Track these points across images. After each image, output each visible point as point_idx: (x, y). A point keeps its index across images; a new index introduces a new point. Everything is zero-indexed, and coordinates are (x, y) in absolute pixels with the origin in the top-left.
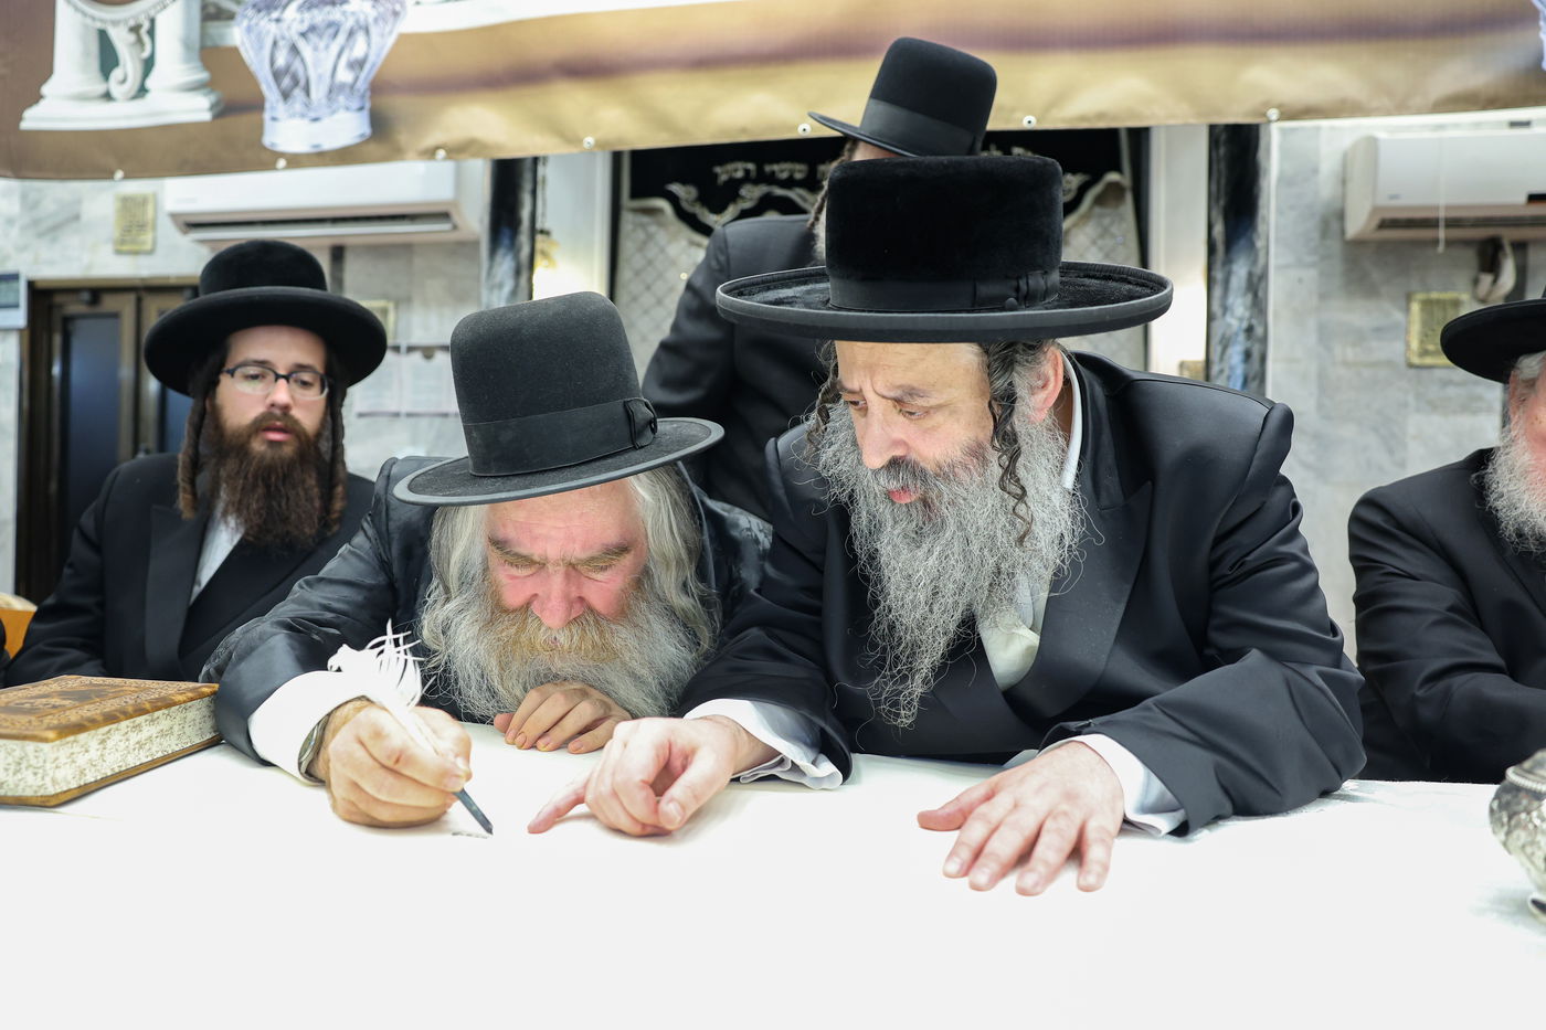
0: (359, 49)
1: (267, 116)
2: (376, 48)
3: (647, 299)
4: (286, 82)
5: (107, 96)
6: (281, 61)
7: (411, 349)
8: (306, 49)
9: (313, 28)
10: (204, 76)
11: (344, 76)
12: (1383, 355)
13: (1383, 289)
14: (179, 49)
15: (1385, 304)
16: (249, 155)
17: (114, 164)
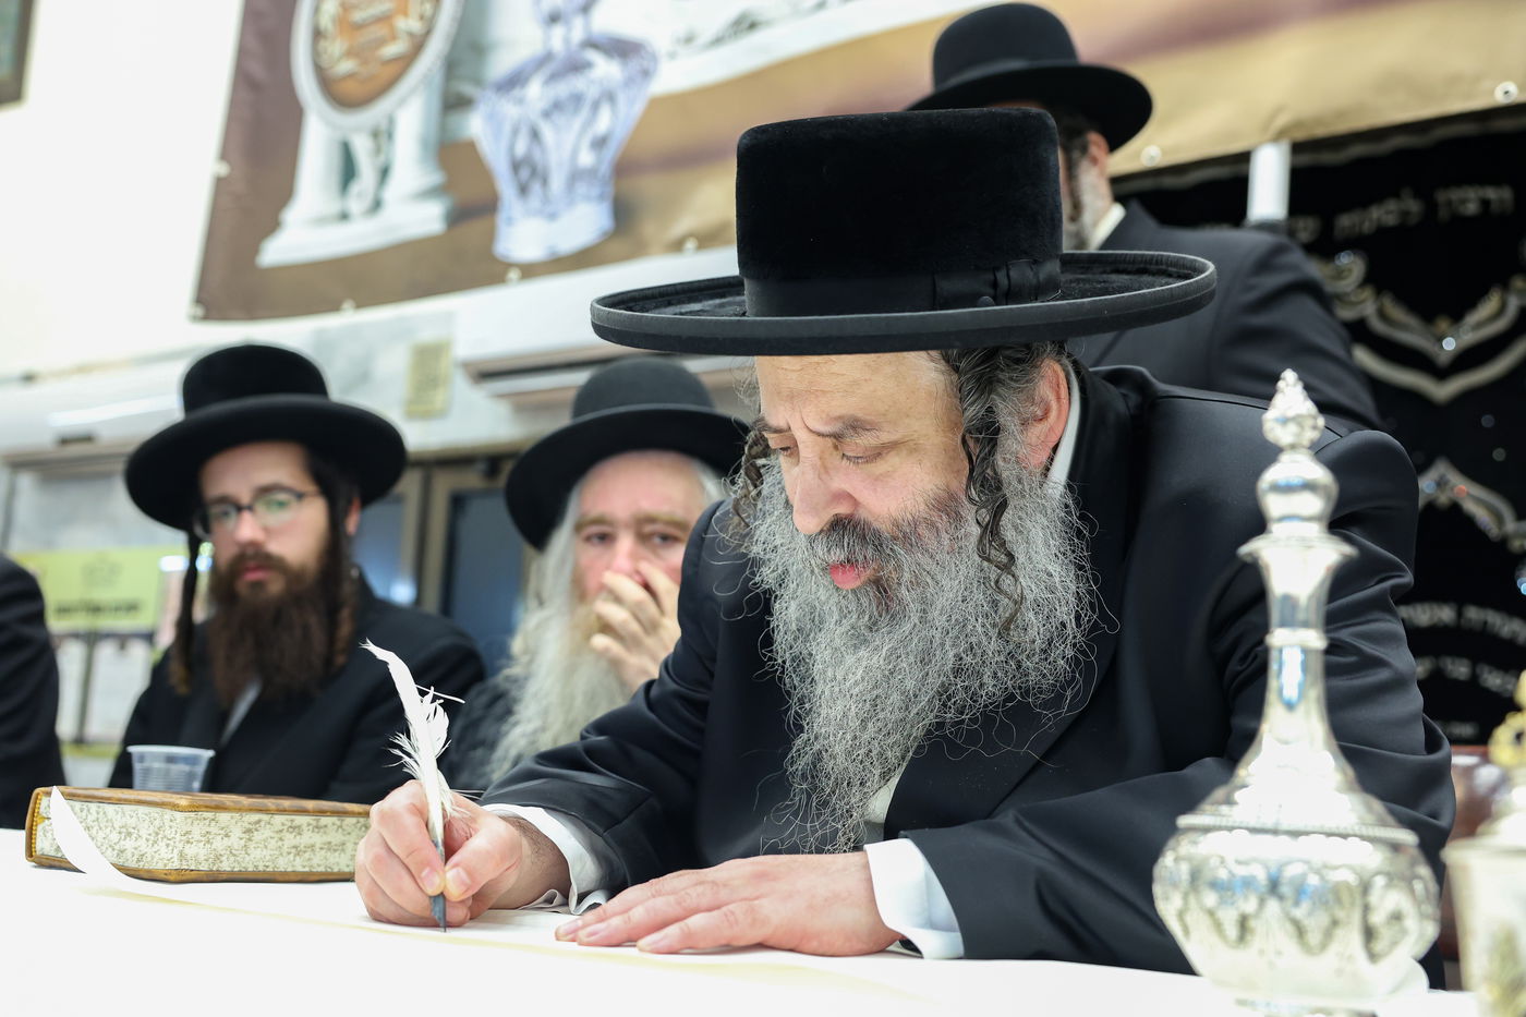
0: (603, 123)
1: (501, 218)
2: (622, 119)
4: (525, 173)
5: (344, 216)
9: (557, 105)
10: (442, 178)
11: (586, 158)
14: (416, 149)
16: (479, 269)
17: (344, 294)
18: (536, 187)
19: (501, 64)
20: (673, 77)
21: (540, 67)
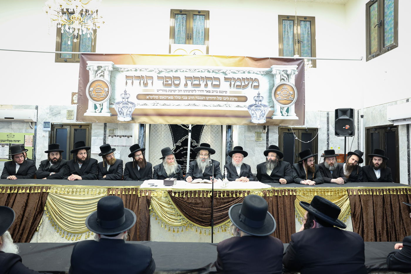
0: (130, 110)
1: (118, 116)
2: (133, 110)
3: (154, 130)
5: (95, 112)
6: (120, 110)
7: (118, 136)
8: (123, 109)
10: (110, 111)
11: (128, 113)
12: (252, 140)
13: (252, 131)
14: (106, 108)
15: (253, 133)
16: (115, 121)
17: (96, 121)
18: (122, 114)
20: (138, 107)
21: (122, 102)
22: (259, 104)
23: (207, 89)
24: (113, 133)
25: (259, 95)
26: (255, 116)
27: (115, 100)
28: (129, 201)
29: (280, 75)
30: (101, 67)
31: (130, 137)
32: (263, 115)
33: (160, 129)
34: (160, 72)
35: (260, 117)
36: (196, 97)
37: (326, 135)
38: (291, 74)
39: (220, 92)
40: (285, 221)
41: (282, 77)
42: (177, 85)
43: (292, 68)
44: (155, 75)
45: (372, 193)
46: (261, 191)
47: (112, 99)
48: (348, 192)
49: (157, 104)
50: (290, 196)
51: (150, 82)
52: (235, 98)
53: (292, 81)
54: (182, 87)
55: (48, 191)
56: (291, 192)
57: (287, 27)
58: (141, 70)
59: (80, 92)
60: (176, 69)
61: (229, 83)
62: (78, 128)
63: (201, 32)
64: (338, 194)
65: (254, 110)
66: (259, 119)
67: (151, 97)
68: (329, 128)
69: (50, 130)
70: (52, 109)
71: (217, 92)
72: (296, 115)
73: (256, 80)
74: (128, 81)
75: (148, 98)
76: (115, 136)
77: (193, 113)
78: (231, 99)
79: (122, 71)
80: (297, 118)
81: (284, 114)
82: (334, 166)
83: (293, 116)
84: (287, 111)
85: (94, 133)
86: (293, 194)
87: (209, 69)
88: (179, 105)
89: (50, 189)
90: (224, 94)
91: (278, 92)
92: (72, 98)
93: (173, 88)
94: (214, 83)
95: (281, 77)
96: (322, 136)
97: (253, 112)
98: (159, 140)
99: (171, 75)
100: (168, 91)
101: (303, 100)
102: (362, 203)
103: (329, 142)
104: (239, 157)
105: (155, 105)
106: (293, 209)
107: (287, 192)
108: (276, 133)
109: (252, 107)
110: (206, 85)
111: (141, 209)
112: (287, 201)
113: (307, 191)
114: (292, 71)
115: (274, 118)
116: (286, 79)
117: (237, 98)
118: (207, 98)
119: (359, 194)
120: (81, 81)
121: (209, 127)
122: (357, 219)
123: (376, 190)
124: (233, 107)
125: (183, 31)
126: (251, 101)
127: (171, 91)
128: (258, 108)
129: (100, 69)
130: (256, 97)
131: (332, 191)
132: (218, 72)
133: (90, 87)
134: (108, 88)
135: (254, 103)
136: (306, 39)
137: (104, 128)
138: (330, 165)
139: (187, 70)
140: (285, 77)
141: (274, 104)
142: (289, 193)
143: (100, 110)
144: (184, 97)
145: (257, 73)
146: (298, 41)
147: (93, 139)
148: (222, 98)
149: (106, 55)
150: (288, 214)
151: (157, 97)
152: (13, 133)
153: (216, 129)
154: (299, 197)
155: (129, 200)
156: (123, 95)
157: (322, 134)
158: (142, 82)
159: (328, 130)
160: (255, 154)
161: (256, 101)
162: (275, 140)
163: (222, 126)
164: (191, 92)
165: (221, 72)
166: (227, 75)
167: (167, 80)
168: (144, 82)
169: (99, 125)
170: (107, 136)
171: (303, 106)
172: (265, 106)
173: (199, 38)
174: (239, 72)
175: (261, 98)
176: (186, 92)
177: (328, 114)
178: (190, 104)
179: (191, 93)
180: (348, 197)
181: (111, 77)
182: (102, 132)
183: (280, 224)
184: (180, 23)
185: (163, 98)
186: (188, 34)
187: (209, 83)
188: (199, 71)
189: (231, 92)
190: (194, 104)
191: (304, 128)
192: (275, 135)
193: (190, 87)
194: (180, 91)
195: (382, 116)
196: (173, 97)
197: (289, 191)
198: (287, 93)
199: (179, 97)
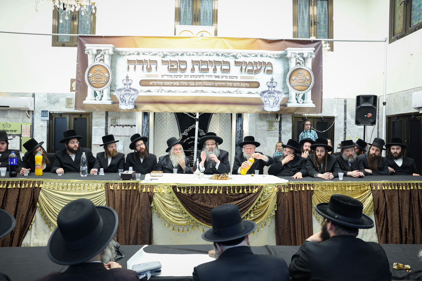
0: (133, 97)
1: (119, 104)
2: (135, 97)
3: (159, 119)
5: (95, 100)
6: (121, 97)
7: (120, 125)
8: (125, 96)
9: (126, 94)
10: (111, 98)
11: (131, 100)
12: (264, 129)
13: (264, 120)
14: (107, 95)
15: (264, 122)
16: (117, 109)
17: (96, 108)
18: (124, 102)
19: (118, 88)
20: (141, 94)
21: (123, 89)
22: (273, 90)
23: (216, 74)
24: (115, 123)
25: (273, 80)
26: (268, 104)
27: (117, 86)
28: (129, 197)
29: (295, 59)
30: (101, 51)
31: (134, 127)
32: (277, 102)
33: (165, 118)
34: (165, 56)
35: (273, 104)
36: (204, 83)
37: (343, 124)
38: (307, 58)
39: (230, 77)
40: (301, 219)
41: (298, 61)
42: (184, 70)
43: (308, 51)
44: (159, 59)
45: (398, 188)
46: (276, 186)
47: (112, 86)
48: (371, 187)
49: (162, 91)
50: (306, 191)
51: (153, 67)
52: (247, 84)
53: (309, 65)
54: (188, 72)
55: (41, 186)
56: (308, 187)
57: (303, 7)
58: (144, 54)
59: (78, 78)
60: (182, 52)
61: (239, 68)
62: (78, 116)
63: (208, 13)
64: (360, 189)
65: (267, 97)
66: (272, 107)
67: (155, 83)
68: (346, 117)
69: (48, 119)
70: (50, 97)
71: (226, 77)
72: (312, 102)
73: (270, 64)
74: (130, 66)
75: (152, 84)
76: (118, 125)
77: (201, 100)
78: (242, 85)
79: (124, 55)
80: (314, 106)
81: (299, 100)
82: (353, 158)
83: (309, 103)
84: (303, 98)
85: (96, 122)
86: (310, 189)
87: (219, 53)
88: (185, 92)
89: (42, 183)
90: (234, 80)
91: (293, 78)
92: (71, 84)
93: (179, 73)
94: (224, 67)
95: (296, 61)
96: (338, 125)
97: (266, 99)
98: (165, 129)
99: (177, 59)
100: (173, 76)
101: (320, 86)
102: (387, 199)
103: (346, 131)
104: (250, 149)
105: (160, 91)
106: (310, 205)
107: (303, 187)
108: (290, 122)
109: (265, 94)
110: (215, 70)
111: (143, 206)
112: (304, 197)
113: (326, 186)
114: (309, 54)
115: (289, 105)
116: (302, 63)
117: (248, 84)
118: (216, 84)
119: (384, 189)
120: (79, 66)
121: (218, 115)
122: (381, 217)
123: (402, 185)
124: (244, 93)
125: (190, 12)
126: (263, 87)
127: (177, 76)
128: (272, 95)
129: (100, 53)
130: (269, 83)
131: (353, 186)
132: (228, 56)
133: (89, 72)
134: (109, 73)
135: (267, 89)
136: (323, 20)
137: (106, 118)
138: (348, 157)
139: (194, 54)
140: (301, 61)
141: (288, 91)
142: (306, 188)
143: (100, 98)
144: (190, 83)
145: (270, 57)
146: (314, 23)
147: (94, 129)
148: (233, 84)
149: (106, 37)
150: (305, 211)
151: (161, 83)
152: (9, 123)
153: (225, 118)
154: (317, 192)
155: (129, 195)
156: (125, 81)
157: (338, 123)
158: (145, 66)
159: (345, 119)
160: (266, 144)
161: (269, 87)
162: (288, 129)
163: (231, 114)
164: (198, 77)
165: (230, 55)
166: (238, 58)
167: (172, 64)
168: (147, 67)
169: (100, 114)
170: (109, 125)
171: (321, 93)
172: (279, 92)
173: (206, 19)
174: (250, 55)
175: (274, 84)
176: (193, 77)
177: (345, 101)
178: (197, 91)
179: (198, 79)
180: (371, 192)
181: (111, 61)
182: (104, 121)
183: (296, 221)
184: (186, 3)
185: (168, 84)
186: (195, 15)
187: (218, 68)
188: (207, 55)
189: (242, 78)
190: (202, 91)
191: (319, 116)
192: (288, 124)
193: (197, 72)
194: (186, 76)
195: (406, 103)
196: (178, 83)
197: (306, 186)
198: (303, 78)
199: (186, 83)
